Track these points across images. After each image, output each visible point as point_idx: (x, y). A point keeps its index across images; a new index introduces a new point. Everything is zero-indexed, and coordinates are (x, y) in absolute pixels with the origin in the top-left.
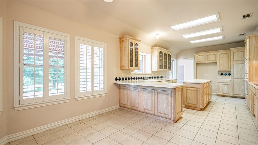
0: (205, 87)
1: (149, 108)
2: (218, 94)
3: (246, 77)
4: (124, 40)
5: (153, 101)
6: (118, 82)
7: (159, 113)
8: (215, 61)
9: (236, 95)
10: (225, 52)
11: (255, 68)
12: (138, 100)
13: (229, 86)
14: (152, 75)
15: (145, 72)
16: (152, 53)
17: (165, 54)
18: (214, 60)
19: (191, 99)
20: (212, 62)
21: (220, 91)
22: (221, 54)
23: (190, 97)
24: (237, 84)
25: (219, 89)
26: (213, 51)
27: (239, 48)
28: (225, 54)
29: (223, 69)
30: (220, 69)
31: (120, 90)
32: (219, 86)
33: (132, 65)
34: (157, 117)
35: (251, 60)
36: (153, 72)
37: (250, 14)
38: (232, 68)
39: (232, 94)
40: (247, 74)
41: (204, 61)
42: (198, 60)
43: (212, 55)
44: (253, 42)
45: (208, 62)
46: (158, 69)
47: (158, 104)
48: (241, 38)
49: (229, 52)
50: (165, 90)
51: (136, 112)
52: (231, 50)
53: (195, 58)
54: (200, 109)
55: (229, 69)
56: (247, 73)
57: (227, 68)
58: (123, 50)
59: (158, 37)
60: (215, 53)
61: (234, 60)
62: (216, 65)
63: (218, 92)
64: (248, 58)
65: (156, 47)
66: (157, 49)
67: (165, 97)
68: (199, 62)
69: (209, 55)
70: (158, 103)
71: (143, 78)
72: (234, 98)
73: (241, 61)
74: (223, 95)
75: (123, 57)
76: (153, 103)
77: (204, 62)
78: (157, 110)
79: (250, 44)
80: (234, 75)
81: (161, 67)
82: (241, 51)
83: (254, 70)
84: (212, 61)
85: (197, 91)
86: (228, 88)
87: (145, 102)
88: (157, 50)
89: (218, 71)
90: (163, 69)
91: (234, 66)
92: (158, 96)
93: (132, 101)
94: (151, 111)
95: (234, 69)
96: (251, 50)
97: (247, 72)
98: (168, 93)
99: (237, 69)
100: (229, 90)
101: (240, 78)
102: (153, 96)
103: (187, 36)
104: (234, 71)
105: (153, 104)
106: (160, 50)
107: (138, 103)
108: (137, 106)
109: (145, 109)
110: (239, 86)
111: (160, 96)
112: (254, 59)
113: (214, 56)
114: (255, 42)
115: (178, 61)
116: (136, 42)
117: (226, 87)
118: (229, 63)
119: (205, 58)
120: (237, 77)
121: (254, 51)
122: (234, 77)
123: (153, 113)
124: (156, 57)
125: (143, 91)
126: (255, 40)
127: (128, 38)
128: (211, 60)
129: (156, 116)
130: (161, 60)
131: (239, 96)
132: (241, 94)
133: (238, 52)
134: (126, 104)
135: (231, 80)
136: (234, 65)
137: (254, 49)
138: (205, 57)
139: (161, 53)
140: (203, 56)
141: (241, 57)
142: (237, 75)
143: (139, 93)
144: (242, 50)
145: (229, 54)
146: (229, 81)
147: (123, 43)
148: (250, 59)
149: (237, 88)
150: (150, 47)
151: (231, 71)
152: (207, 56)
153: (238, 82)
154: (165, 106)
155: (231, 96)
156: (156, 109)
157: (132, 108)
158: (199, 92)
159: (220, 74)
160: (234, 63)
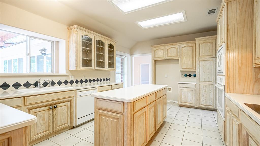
0: (135, 111)
2: (180, 103)
3: (221, 82)
8: (177, 58)
9: (203, 106)
10: (190, 45)
11: (237, 66)
13: (194, 92)
16: (69, 37)
17: (100, 43)
18: (176, 56)
19: (107, 139)
20: (173, 58)
21: (183, 99)
22: (184, 47)
23: (105, 132)
24: (204, 90)
25: (181, 98)
26: (175, 43)
27: (206, 38)
28: (188, 47)
29: (187, 68)
30: (183, 68)
32: (181, 91)
35: (230, 49)
38: (198, 66)
39: (198, 104)
40: (223, 78)
42: (156, 56)
43: (173, 48)
44: (235, 11)
45: (168, 58)
49: (194, 45)
52: (196, 40)
53: (152, 53)
55: (194, 69)
56: (224, 74)
57: (192, 67)
60: (177, 46)
61: (200, 55)
62: (179, 63)
63: (180, 101)
64: (224, 45)
65: (73, 26)
66: (76, 29)
68: (157, 59)
69: (169, 49)
72: (200, 110)
73: (209, 57)
74: (186, 106)
77: (163, 58)
79: (229, 15)
80: (200, 77)
81: (87, 63)
83: (237, 69)
84: (174, 56)
85: (118, 119)
86: (193, 96)
88: (76, 32)
89: (181, 71)
90: (95, 68)
91: (200, 64)
95: (201, 67)
96: (230, 27)
97: (223, 72)
99: (204, 68)
100: (194, 99)
101: (208, 82)
104: (200, 70)
106: (84, 33)
110: (206, 92)
112: (237, 46)
114: (238, 11)
115: (133, 57)
117: (190, 94)
118: (194, 59)
119: (164, 53)
120: (204, 80)
121: (236, 31)
122: (200, 79)
126: (238, 7)
128: (171, 55)
132: (209, 104)
133: (205, 43)
135: (196, 84)
136: (201, 62)
137: (236, 26)
138: (164, 51)
141: (210, 51)
142: (204, 77)
144: (210, 41)
145: (194, 47)
146: (193, 86)
148: (229, 46)
149: (204, 95)
150: (66, 27)
151: (196, 71)
152: (168, 49)
153: (206, 87)
155: (197, 107)
158: (121, 122)
159: (183, 76)
160: (201, 59)
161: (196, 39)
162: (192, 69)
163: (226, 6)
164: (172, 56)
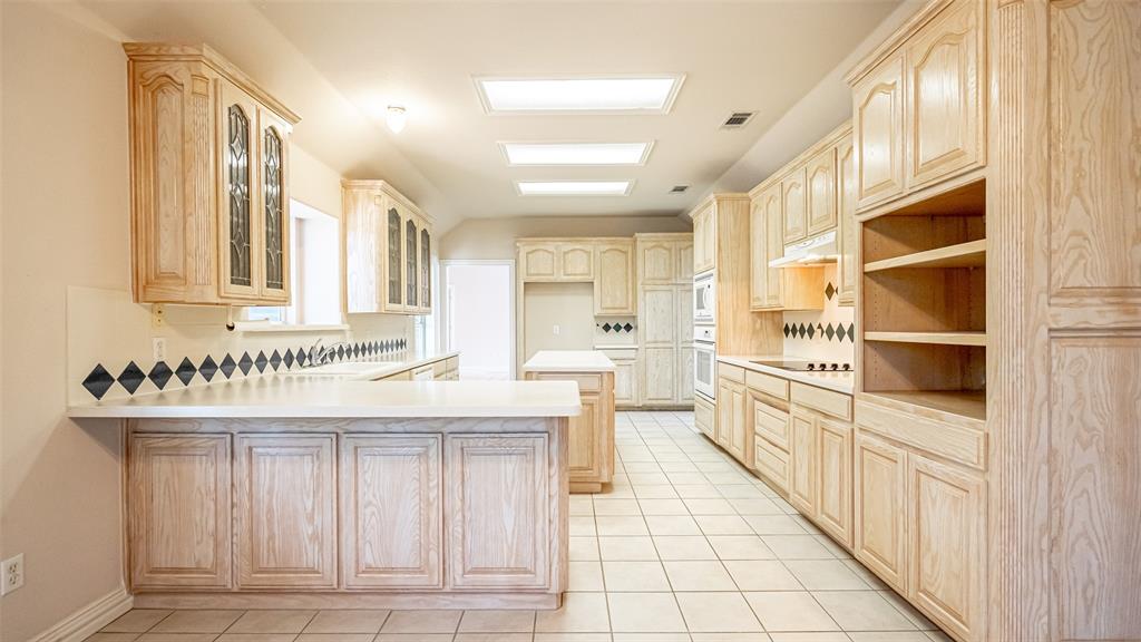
1: (404, 554)
3: (709, 337)
4: (181, 72)
5: (429, 504)
6: (117, 404)
7: (475, 571)
8: (589, 278)
9: (654, 402)
10: (620, 247)
12: (311, 519)
13: (633, 372)
14: (348, 334)
15: (301, 321)
16: (346, 211)
17: (412, 228)
18: (586, 274)
20: (578, 278)
22: (606, 252)
24: (654, 362)
27: (658, 237)
28: (616, 252)
29: (612, 309)
30: (603, 309)
31: (139, 466)
33: (241, 274)
34: (460, 598)
36: (349, 317)
37: (749, 115)
38: (640, 305)
39: (642, 400)
41: (553, 274)
42: (534, 271)
43: (577, 251)
45: (566, 279)
46: (380, 304)
47: (464, 516)
48: (674, 202)
49: (631, 248)
50: (509, 427)
51: (292, 602)
52: (638, 239)
53: (517, 259)
54: (599, 487)
55: (630, 309)
56: (715, 324)
57: (622, 306)
58: (163, 154)
59: (397, 125)
61: (646, 277)
62: (593, 294)
65: (369, 182)
67: (509, 468)
68: (533, 279)
69: (568, 252)
70: (463, 511)
71: (301, 356)
72: (647, 412)
73: (665, 282)
75: (169, 206)
76: (435, 516)
77: (550, 277)
78: (459, 556)
80: (647, 331)
81: (394, 292)
82: (665, 249)
84: (581, 274)
85: (591, 405)
86: (630, 379)
87: (374, 520)
88: (378, 201)
89: (597, 317)
90: (404, 306)
91: (647, 298)
92: (467, 470)
93: (264, 535)
94: (419, 570)
95: (647, 307)
98: (530, 441)
99: (654, 309)
100: (634, 386)
101: (663, 342)
102: (433, 472)
103: (521, 155)
104: (647, 315)
105: (433, 525)
106: (389, 203)
107: (316, 538)
108: (311, 556)
109: (369, 570)
111: (478, 469)
113: (585, 255)
114: (732, 219)
115: (448, 268)
116: (269, 119)
117: (626, 375)
118: (630, 285)
119: (556, 264)
120: (655, 338)
122: (645, 337)
123: (436, 580)
124: (373, 239)
125: (356, 448)
127: (213, 66)
128: (574, 272)
129: (450, 597)
130: (394, 257)
131: (660, 402)
132: (665, 395)
133: (656, 248)
134: (207, 564)
135: (637, 349)
136: (648, 294)
138: (555, 257)
139: (394, 216)
140: (550, 256)
141: (665, 269)
142: (655, 331)
143: (326, 466)
144: (666, 245)
145: (631, 255)
146: (632, 354)
147: (163, 100)
149: (654, 375)
150: (337, 179)
151: (633, 317)
152: (564, 253)
153: (658, 354)
154: (509, 523)
156: (455, 551)
157: (263, 580)
159: (600, 328)
160: (648, 288)
161: (637, 234)
162: (625, 311)
163: (715, 203)
164: (575, 275)
